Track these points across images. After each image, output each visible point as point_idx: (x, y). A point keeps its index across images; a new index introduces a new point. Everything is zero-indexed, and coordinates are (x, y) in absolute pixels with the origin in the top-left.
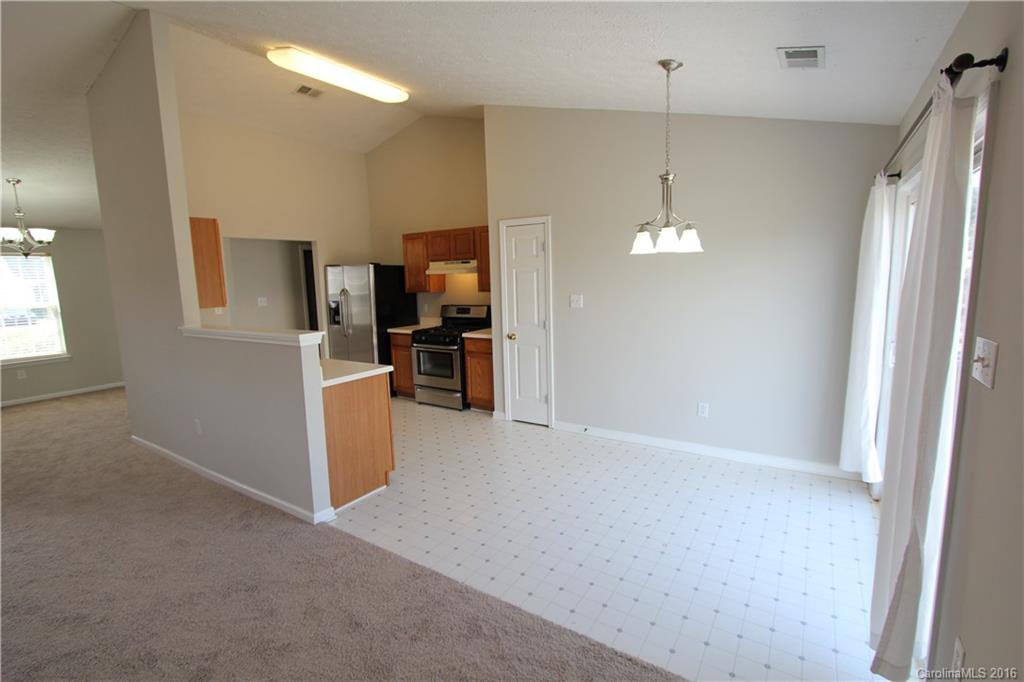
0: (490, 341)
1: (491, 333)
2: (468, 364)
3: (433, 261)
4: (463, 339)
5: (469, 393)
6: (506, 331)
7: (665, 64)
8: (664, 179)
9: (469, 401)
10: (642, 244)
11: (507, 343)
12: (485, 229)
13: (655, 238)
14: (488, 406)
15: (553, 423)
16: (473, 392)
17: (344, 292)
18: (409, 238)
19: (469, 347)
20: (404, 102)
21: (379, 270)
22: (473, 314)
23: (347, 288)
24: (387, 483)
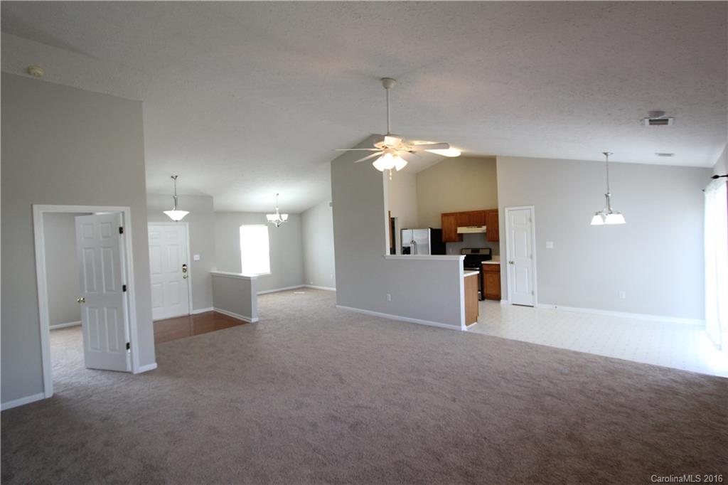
0: (499, 265)
1: (499, 261)
2: (485, 277)
3: (460, 226)
4: (482, 265)
5: (485, 291)
6: (508, 260)
7: (606, 154)
8: (607, 196)
9: (485, 295)
10: (597, 220)
11: (509, 265)
12: (496, 211)
13: (604, 219)
14: (497, 298)
15: (536, 305)
16: (488, 291)
17: (413, 242)
18: (444, 215)
19: (485, 268)
20: (458, 157)
21: (433, 231)
22: (482, 252)
23: (415, 240)
24: (477, 321)
